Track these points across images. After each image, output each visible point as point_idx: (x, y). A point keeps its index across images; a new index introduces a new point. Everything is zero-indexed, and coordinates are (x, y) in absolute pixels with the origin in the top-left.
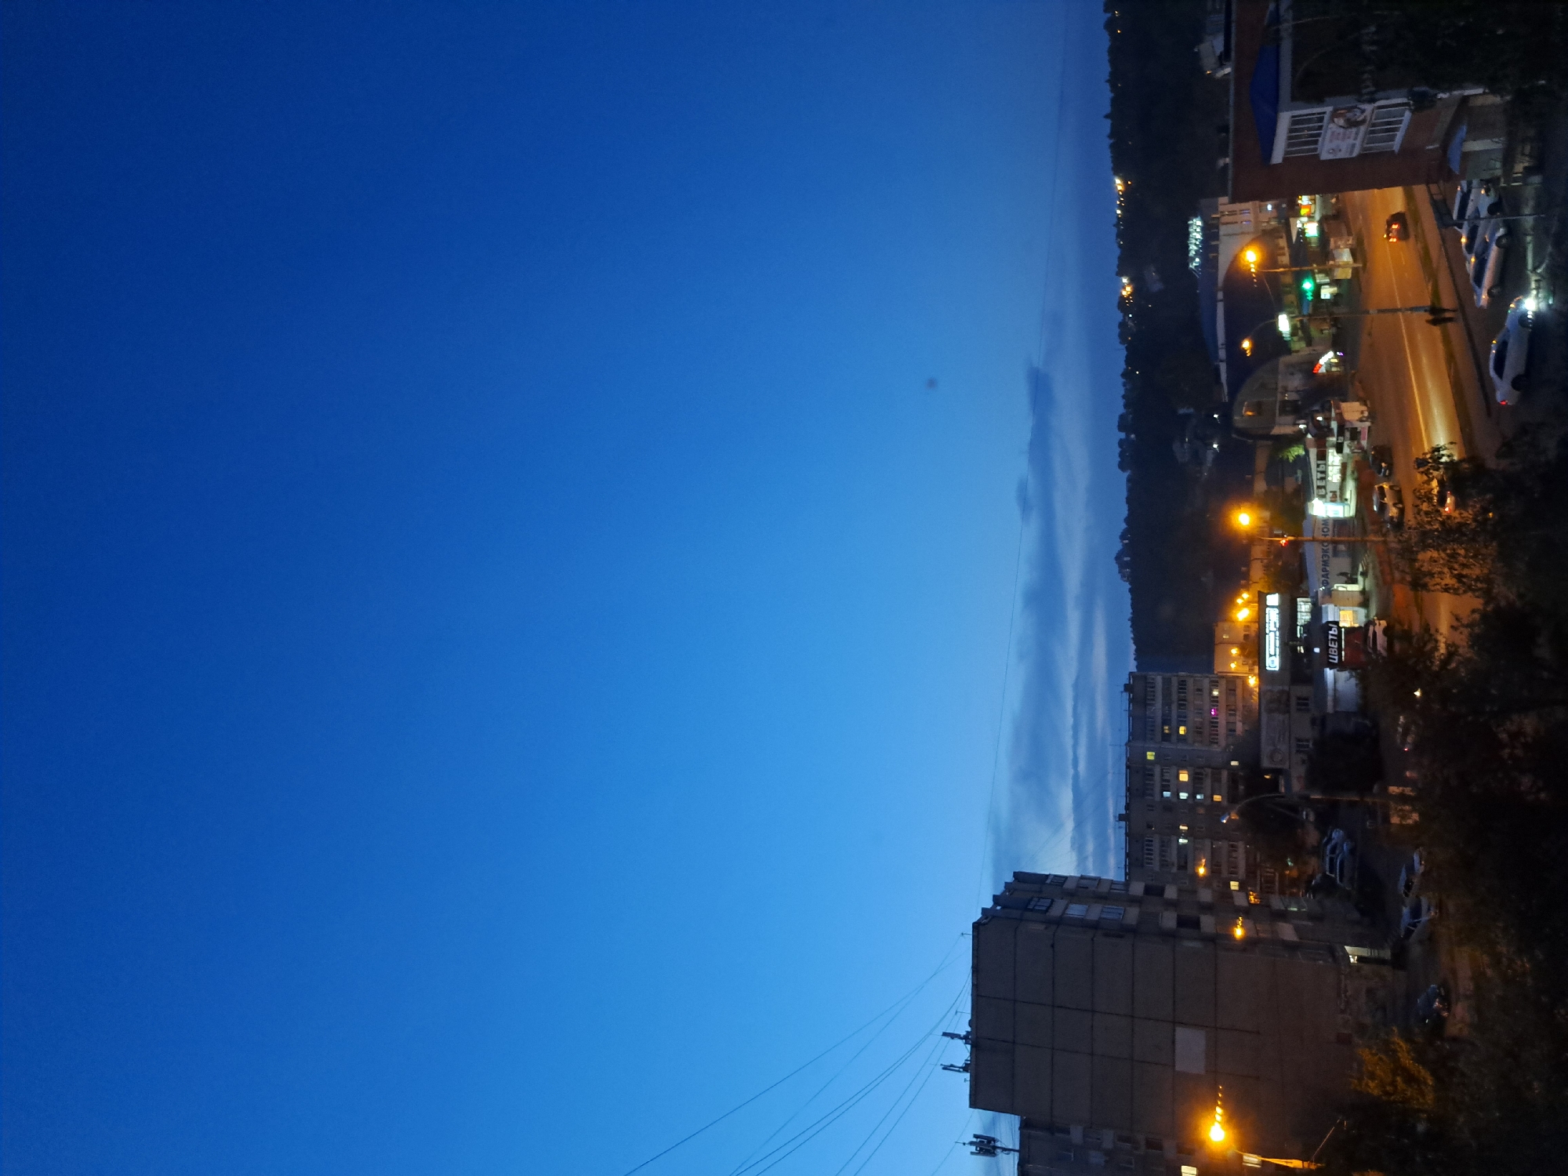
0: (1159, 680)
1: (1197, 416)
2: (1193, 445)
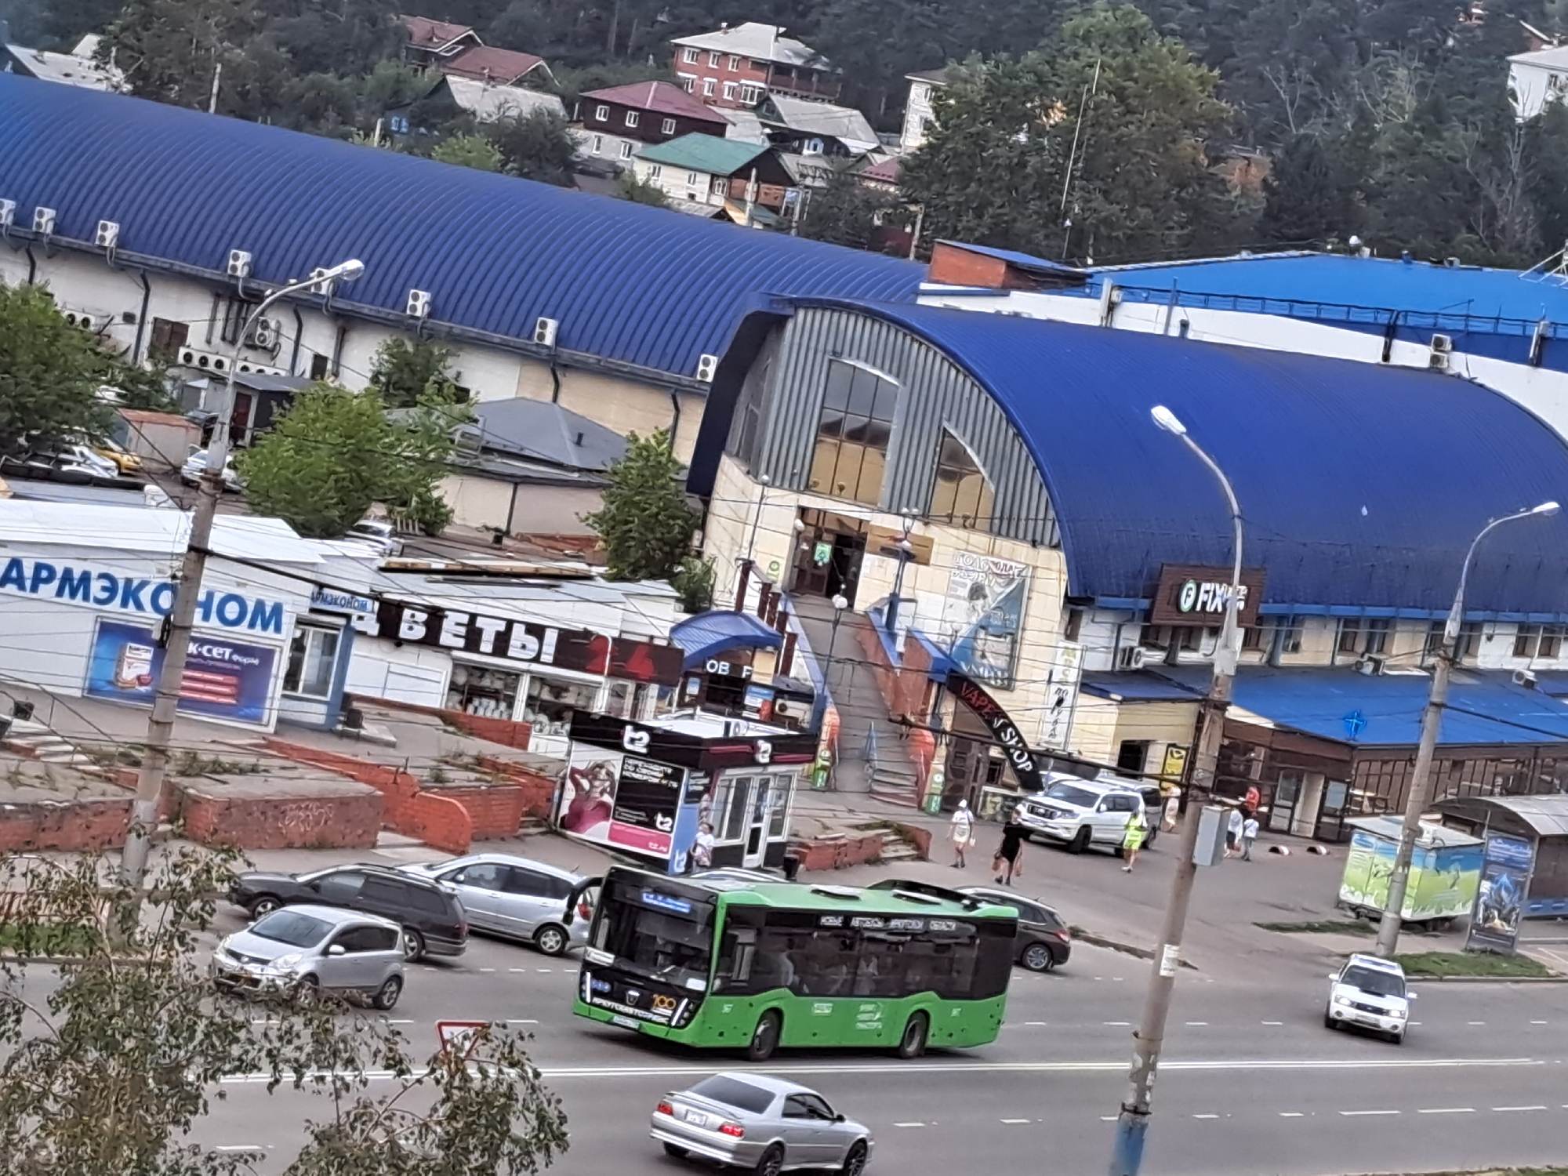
1: (878, 159)
2: (751, 116)
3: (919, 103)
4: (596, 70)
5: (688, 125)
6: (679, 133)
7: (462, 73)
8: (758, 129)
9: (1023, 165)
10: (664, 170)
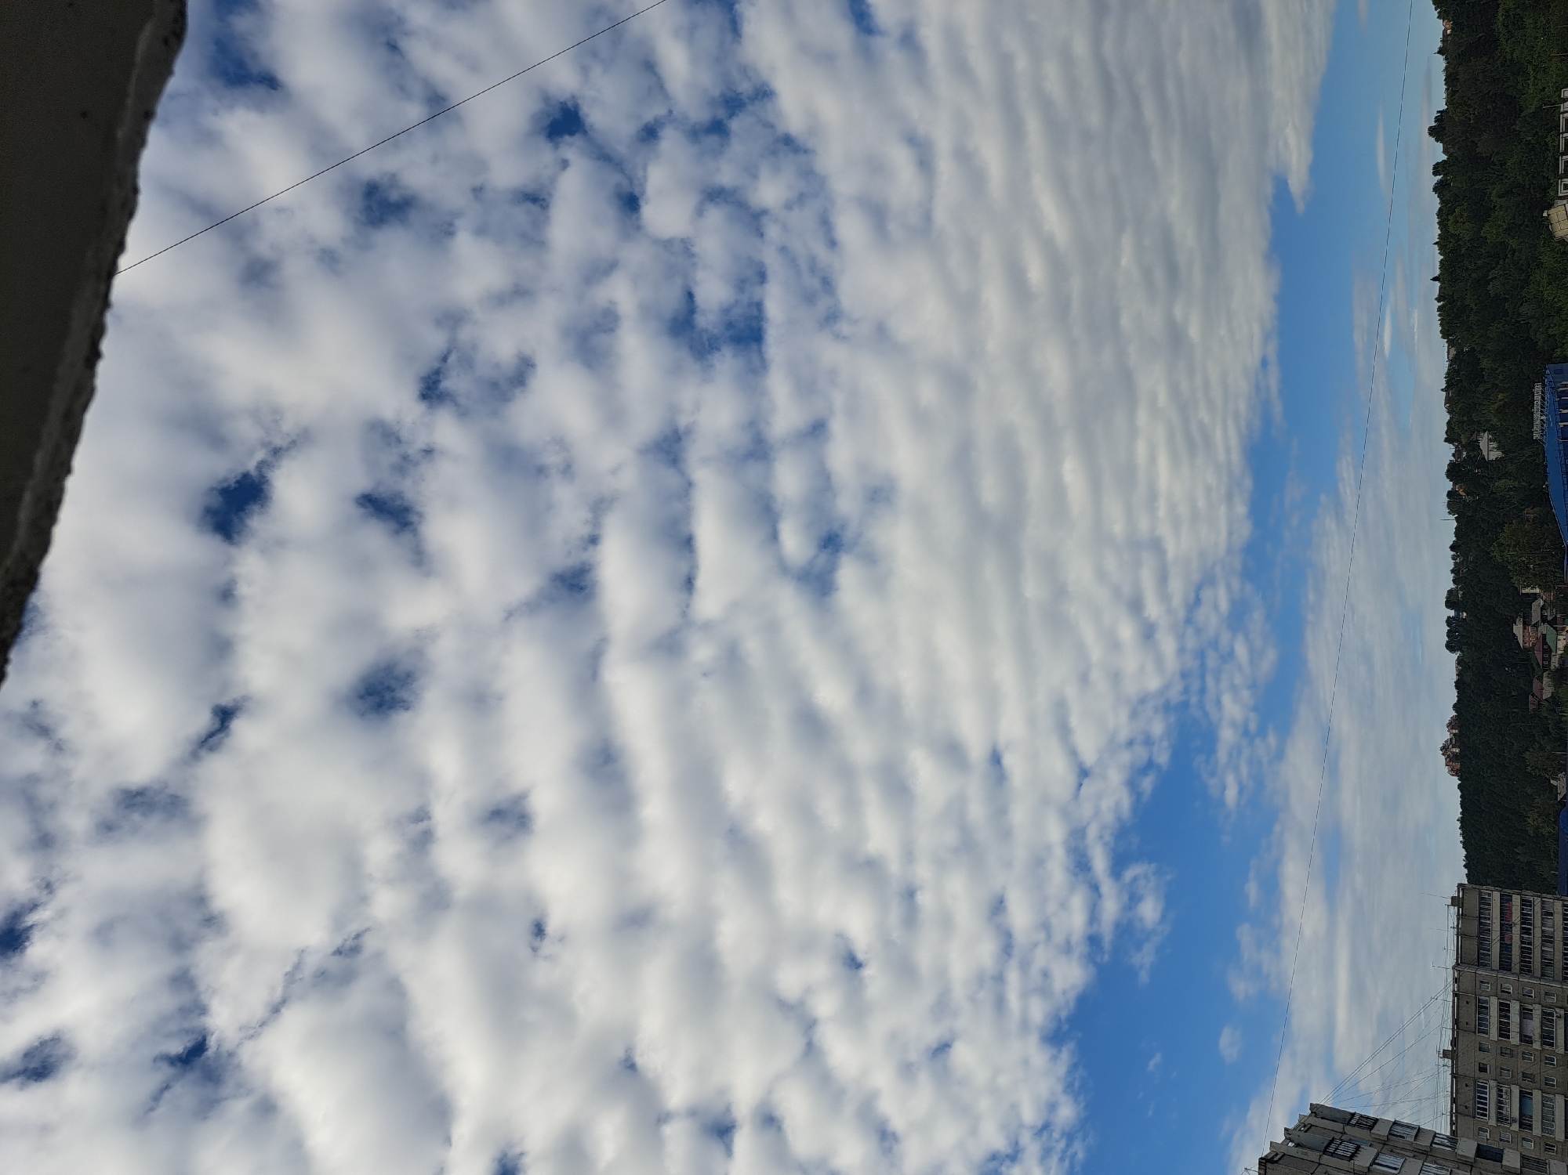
0: (1496, 896)
1: (1544, 597)
2: (1539, 629)
3: (1527, 590)
4: (1534, 665)
5: (1545, 642)
6: (1547, 644)
7: (1542, 695)
8: (1542, 626)
9: (1539, 564)
10: (1558, 646)
